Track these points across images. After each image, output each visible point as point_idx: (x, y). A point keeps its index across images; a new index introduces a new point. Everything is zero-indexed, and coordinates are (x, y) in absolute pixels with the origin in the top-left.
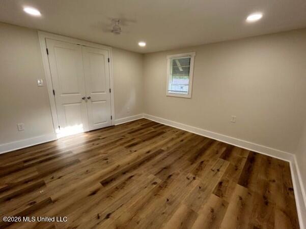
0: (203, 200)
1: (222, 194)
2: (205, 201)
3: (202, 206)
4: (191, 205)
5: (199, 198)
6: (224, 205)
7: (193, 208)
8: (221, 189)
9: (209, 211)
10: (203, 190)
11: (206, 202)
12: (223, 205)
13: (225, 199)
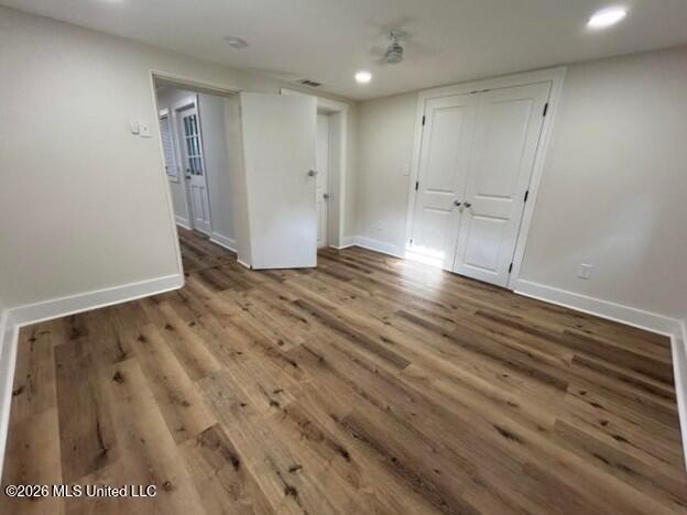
0: (214, 399)
1: (203, 444)
2: (209, 402)
3: (202, 392)
4: (213, 378)
5: (220, 394)
6: (181, 431)
7: (208, 378)
8: (217, 452)
9: (187, 399)
10: (233, 408)
11: (206, 402)
12: (182, 429)
13: (188, 443)
